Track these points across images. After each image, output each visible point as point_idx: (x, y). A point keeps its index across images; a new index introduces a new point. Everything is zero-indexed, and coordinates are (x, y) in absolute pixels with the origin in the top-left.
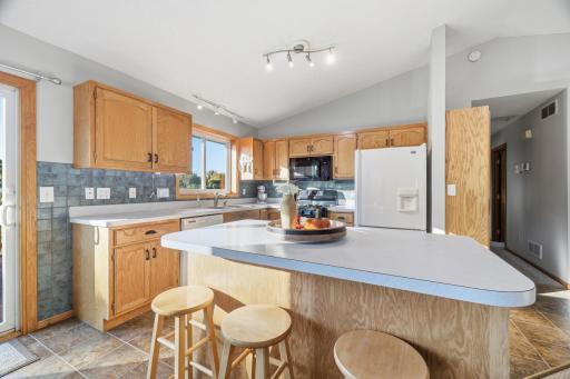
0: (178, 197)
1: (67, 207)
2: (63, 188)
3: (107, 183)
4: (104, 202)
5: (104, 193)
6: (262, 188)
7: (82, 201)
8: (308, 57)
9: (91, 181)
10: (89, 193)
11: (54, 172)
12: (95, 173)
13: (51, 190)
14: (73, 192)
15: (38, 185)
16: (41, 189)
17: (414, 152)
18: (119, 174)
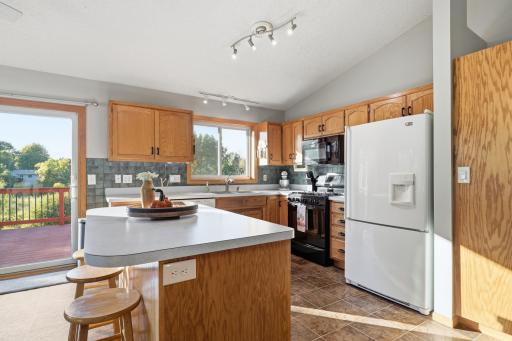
0: (188, 182)
1: (104, 188)
2: (101, 176)
3: (130, 171)
4: (128, 185)
5: (128, 179)
6: (284, 174)
7: (113, 185)
8: (271, 37)
9: (119, 170)
10: (118, 179)
11: (96, 164)
12: (122, 165)
13: (94, 176)
14: (107, 178)
15: (87, 173)
16: (89, 176)
17: (410, 124)
18: (138, 165)
